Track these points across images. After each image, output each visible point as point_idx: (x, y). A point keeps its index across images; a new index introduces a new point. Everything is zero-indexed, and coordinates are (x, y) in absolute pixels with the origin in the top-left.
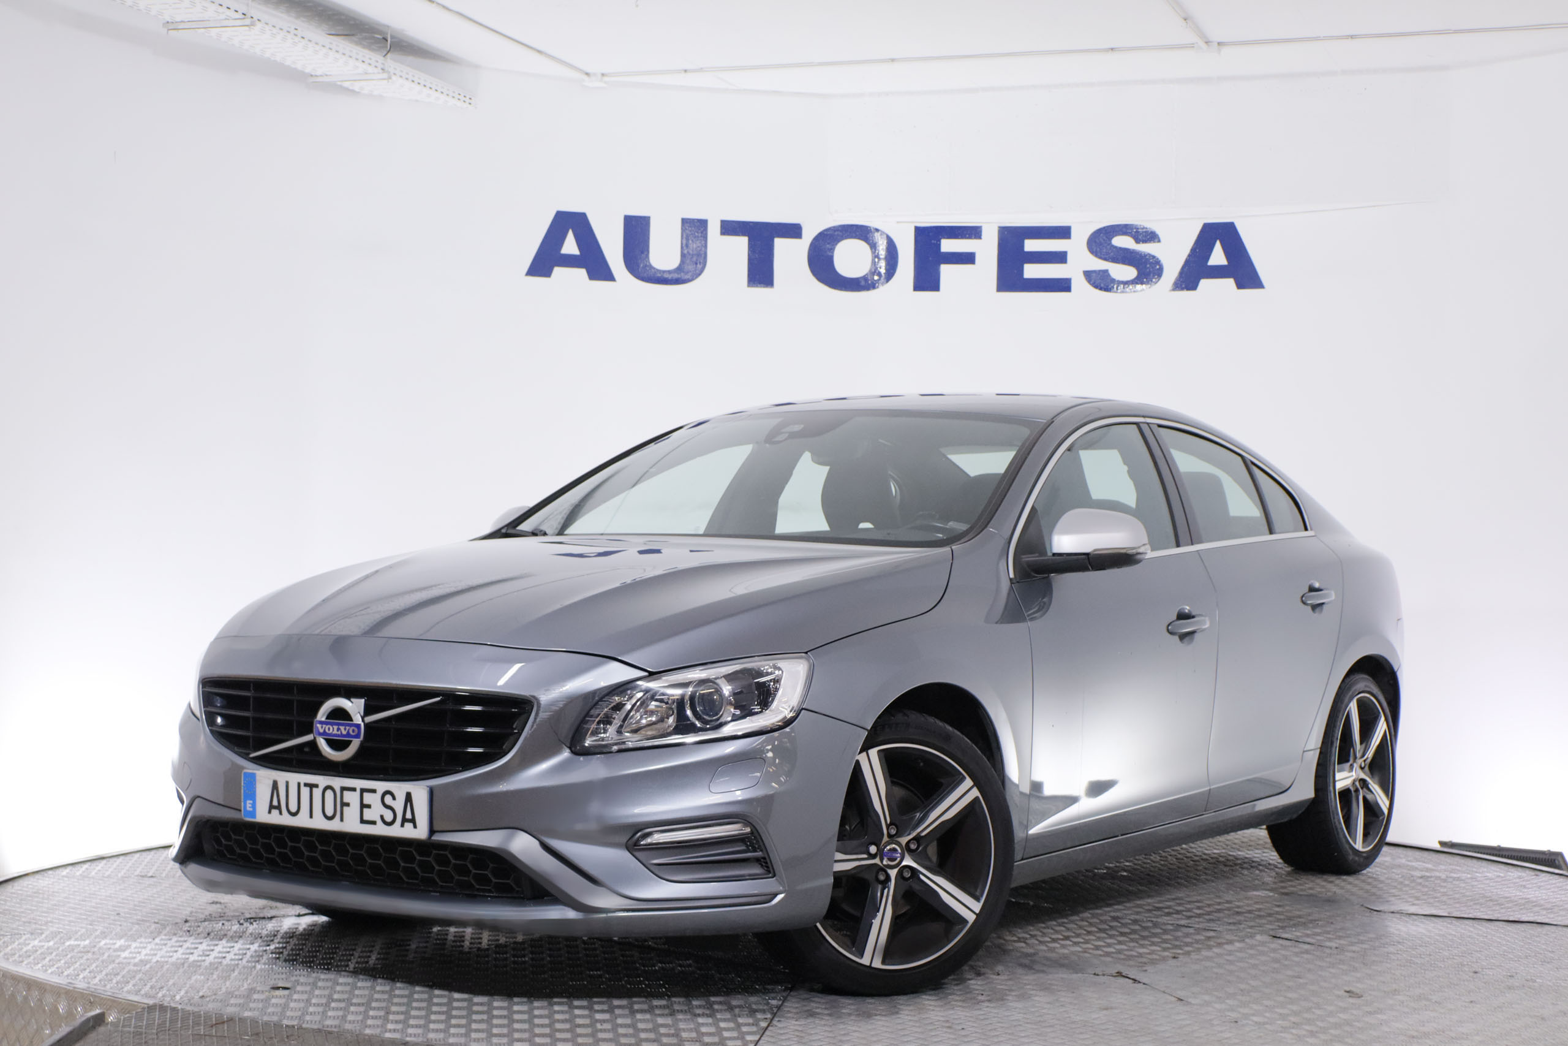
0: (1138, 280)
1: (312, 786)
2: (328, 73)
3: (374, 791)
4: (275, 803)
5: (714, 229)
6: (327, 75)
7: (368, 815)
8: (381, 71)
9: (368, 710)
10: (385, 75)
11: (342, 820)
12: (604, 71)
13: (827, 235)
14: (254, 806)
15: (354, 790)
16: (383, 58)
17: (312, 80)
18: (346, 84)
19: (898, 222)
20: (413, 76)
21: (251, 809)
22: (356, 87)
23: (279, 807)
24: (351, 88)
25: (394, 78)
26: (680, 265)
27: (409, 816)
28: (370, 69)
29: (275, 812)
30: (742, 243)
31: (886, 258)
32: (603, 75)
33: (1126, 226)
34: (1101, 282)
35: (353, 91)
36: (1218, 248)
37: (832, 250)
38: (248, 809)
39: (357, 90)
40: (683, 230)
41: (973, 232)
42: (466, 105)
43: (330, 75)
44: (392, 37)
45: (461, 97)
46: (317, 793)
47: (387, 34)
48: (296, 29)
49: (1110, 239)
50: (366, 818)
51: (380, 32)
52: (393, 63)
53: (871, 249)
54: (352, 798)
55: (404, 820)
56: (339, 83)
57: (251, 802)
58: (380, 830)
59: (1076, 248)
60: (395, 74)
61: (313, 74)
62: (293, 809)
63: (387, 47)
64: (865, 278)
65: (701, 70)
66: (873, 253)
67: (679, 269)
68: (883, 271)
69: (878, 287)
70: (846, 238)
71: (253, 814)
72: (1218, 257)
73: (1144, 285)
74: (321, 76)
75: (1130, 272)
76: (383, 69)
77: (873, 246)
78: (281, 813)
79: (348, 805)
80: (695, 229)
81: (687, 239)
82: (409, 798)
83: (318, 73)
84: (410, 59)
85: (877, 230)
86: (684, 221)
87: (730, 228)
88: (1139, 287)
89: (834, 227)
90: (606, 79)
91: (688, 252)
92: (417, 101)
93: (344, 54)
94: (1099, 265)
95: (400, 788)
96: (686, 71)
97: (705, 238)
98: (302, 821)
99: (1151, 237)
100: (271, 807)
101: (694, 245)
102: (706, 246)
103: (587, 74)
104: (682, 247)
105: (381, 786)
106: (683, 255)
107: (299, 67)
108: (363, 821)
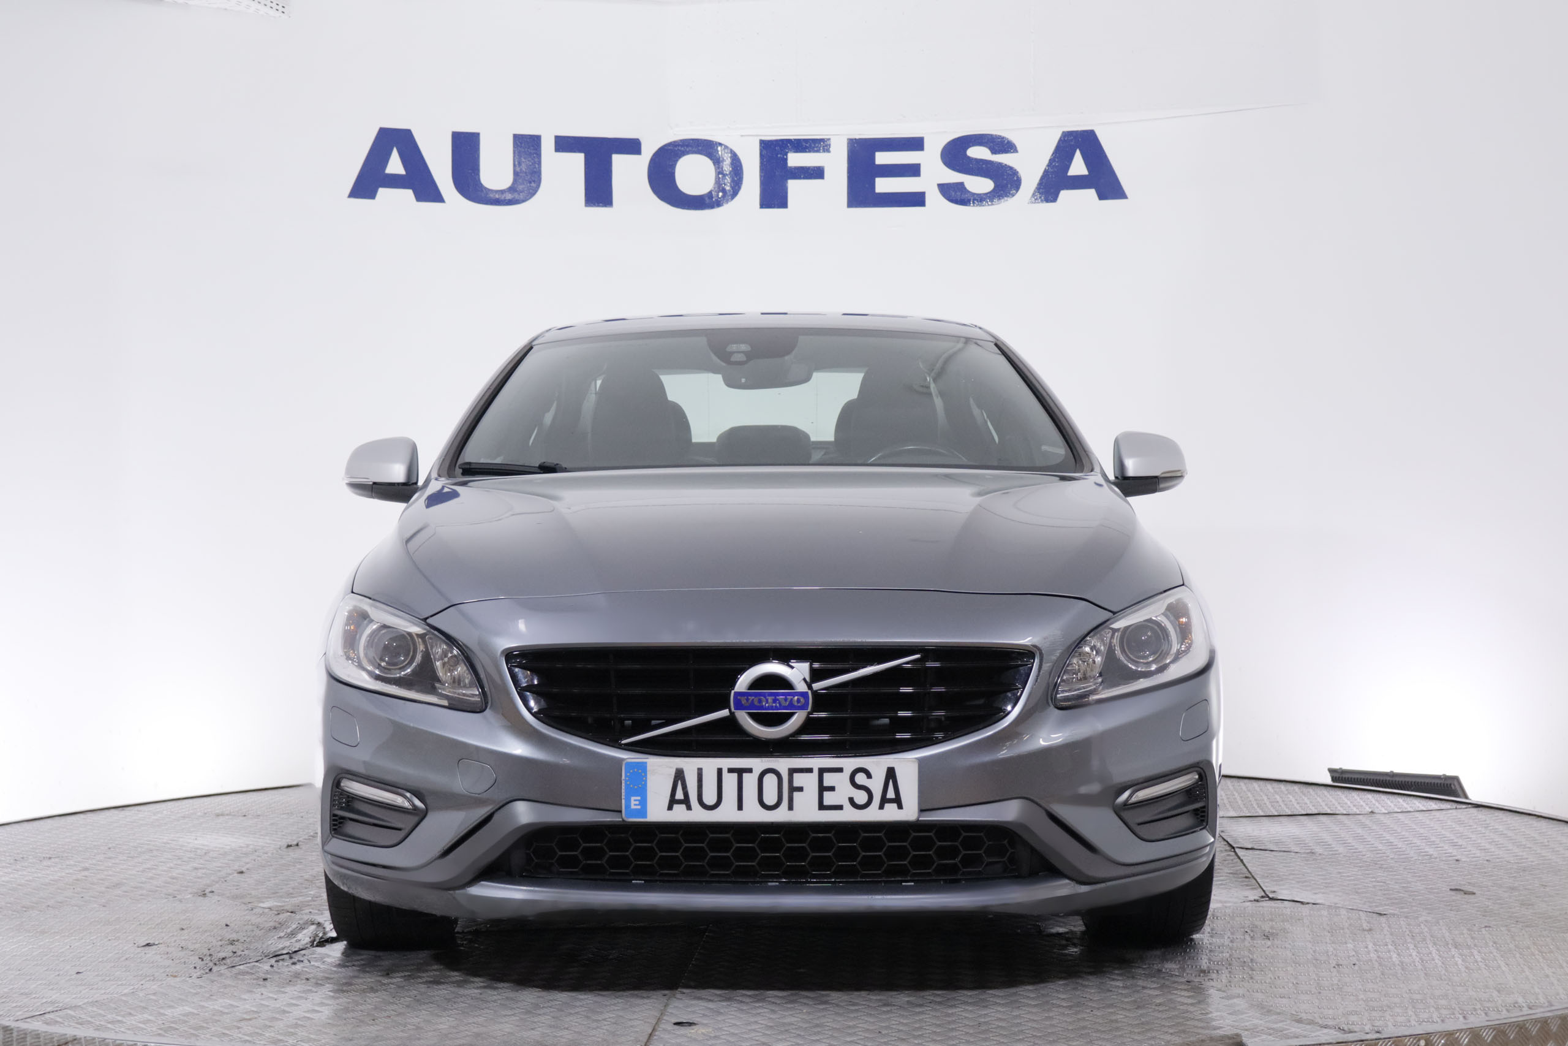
1: (740, 772)
3: (840, 770)
7: (829, 798)
9: (816, 675)
11: (791, 808)
15: (810, 770)
27: (891, 794)
29: (679, 809)
46: (750, 781)
50: (826, 802)
55: (884, 801)
58: (849, 815)
71: (643, 811)
82: (891, 774)
95: (878, 765)
98: (727, 813)
105: (849, 763)
108: (822, 807)
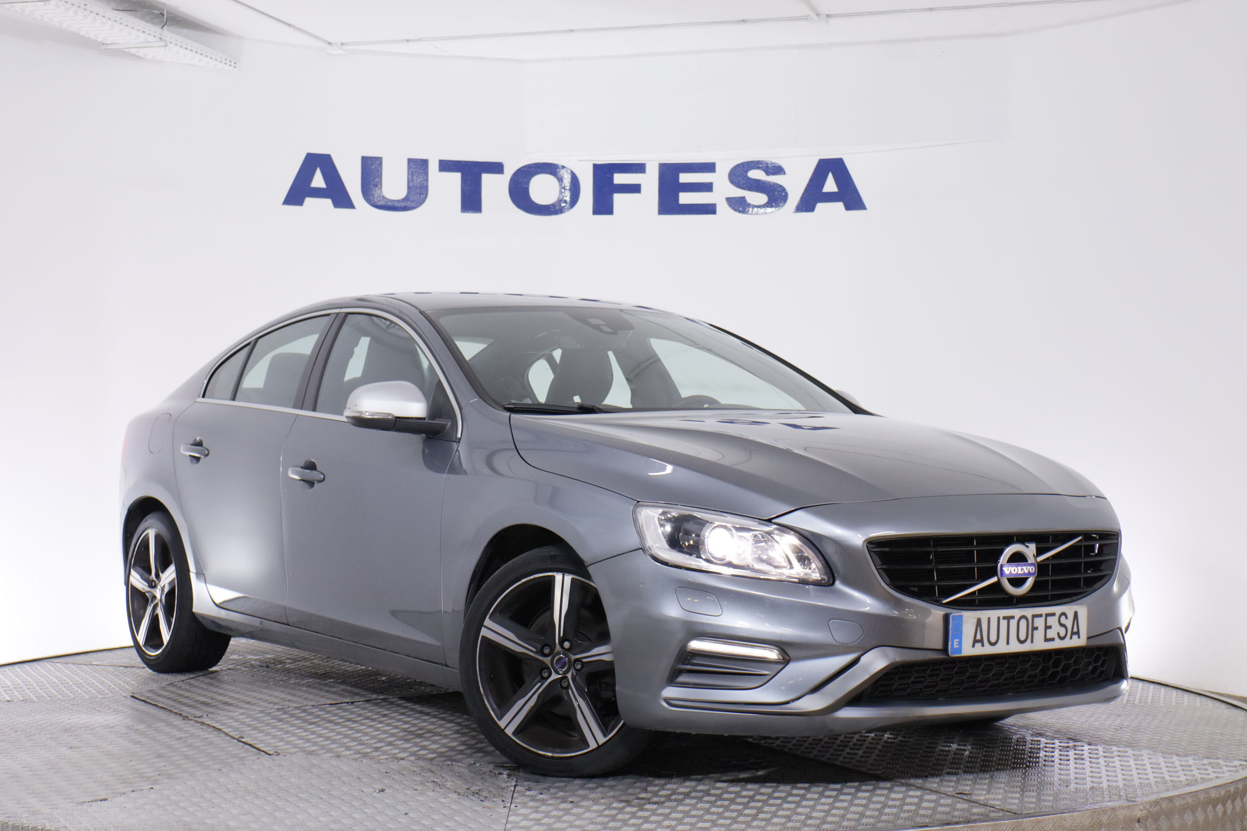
0: (769, 204)
2: (117, 42)
4: (978, 637)
5: (433, 167)
6: (115, 44)
8: (159, 40)
10: (162, 44)
12: (343, 41)
13: (523, 171)
14: (960, 643)
16: (160, 29)
17: (105, 47)
18: (133, 51)
19: (580, 161)
20: (187, 44)
21: (958, 646)
22: (141, 53)
23: (981, 641)
24: (137, 54)
25: (170, 45)
26: (407, 196)
28: (150, 38)
30: (456, 178)
31: (570, 190)
32: (342, 44)
33: (758, 162)
34: (739, 205)
35: (138, 57)
36: (830, 178)
37: (528, 183)
38: (955, 646)
39: (143, 56)
40: (409, 167)
41: (639, 168)
42: (231, 68)
43: (118, 44)
44: (168, 13)
45: (228, 62)
47: (164, 10)
48: (85, 5)
49: (746, 172)
51: (157, 8)
52: (168, 34)
53: (559, 181)
54: (1040, 623)
56: (126, 50)
57: (958, 640)
59: (720, 180)
60: (171, 42)
61: (104, 42)
62: (993, 639)
63: (163, 21)
64: (553, 205)
65: (420, 40)
66: (561, 185)
67: (406, 199)
68: (568, 199)
69: (564, 212)
70: (539, 173)
72: (830, 185)
73: (773, 209)
74: (111, 44)
75: (762, 198)
76: (161, 39)
77: (560, 180)
78: (983, 645)
79: (1037, 628)
80: (418, 167)
81: (413, 175)
83: (109, 42)
84: (185, 31)
85: (563, 167)
86: (410, 161)
87: (446, 166)
88: (769, 210)
89: (529, 165)
90: (344, 47)
91: (413, 185)
92: (192, 65)
93: (127, 26)
94: (738, 193)
96: (408, 41)
97: (426, 174)
99: (778, 170)
100: (975, 641)
101: (418, 180)
102: (427, 180)
103: (330, 43)
104: (408, 181)
106: (409, 188)
107: (92, 36)
